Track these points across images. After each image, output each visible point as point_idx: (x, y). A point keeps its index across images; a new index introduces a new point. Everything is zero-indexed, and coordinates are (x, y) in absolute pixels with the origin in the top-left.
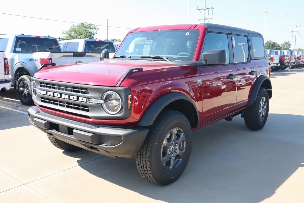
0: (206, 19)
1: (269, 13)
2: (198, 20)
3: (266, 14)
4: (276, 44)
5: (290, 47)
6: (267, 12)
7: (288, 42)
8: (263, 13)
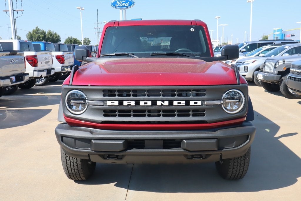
0: (15, 11)
1: (83, 9)
2: (4, 11)
3: (81, 9)
4: (77, 40)
5: (90, 43)
6: (81, 8)
7: (88, 38)
8: (78, 8)
